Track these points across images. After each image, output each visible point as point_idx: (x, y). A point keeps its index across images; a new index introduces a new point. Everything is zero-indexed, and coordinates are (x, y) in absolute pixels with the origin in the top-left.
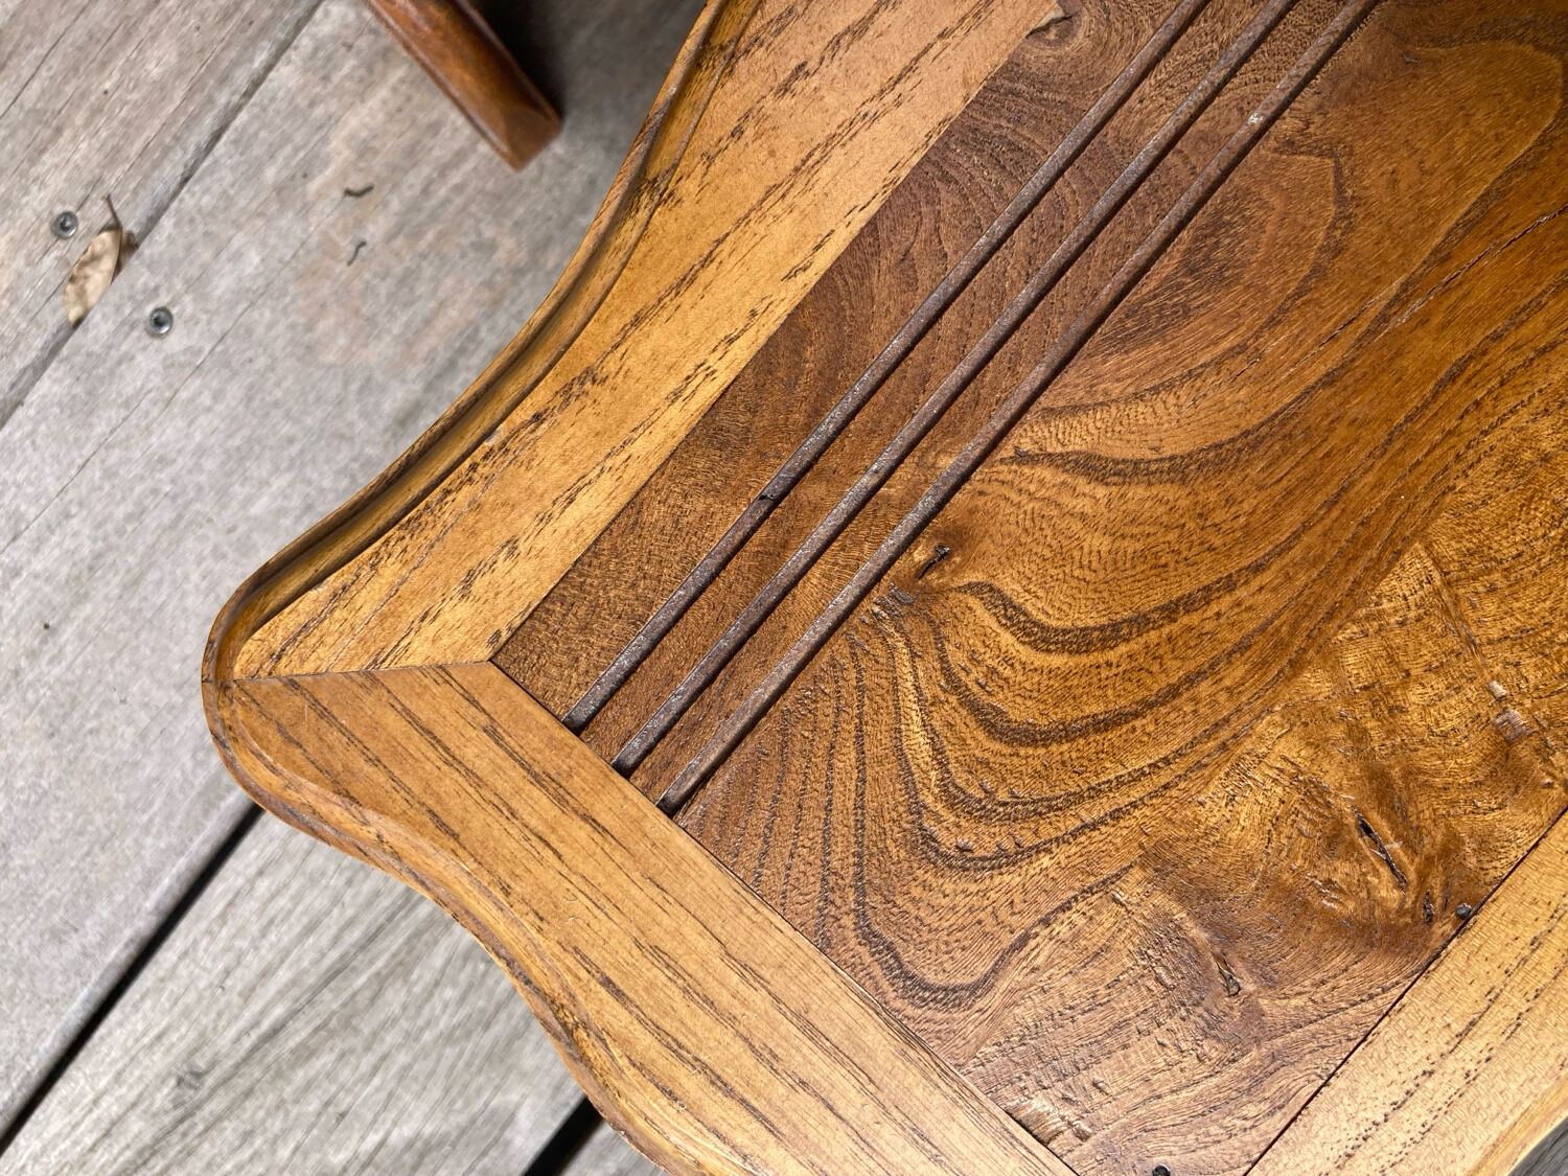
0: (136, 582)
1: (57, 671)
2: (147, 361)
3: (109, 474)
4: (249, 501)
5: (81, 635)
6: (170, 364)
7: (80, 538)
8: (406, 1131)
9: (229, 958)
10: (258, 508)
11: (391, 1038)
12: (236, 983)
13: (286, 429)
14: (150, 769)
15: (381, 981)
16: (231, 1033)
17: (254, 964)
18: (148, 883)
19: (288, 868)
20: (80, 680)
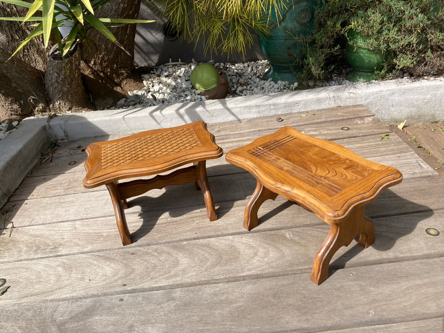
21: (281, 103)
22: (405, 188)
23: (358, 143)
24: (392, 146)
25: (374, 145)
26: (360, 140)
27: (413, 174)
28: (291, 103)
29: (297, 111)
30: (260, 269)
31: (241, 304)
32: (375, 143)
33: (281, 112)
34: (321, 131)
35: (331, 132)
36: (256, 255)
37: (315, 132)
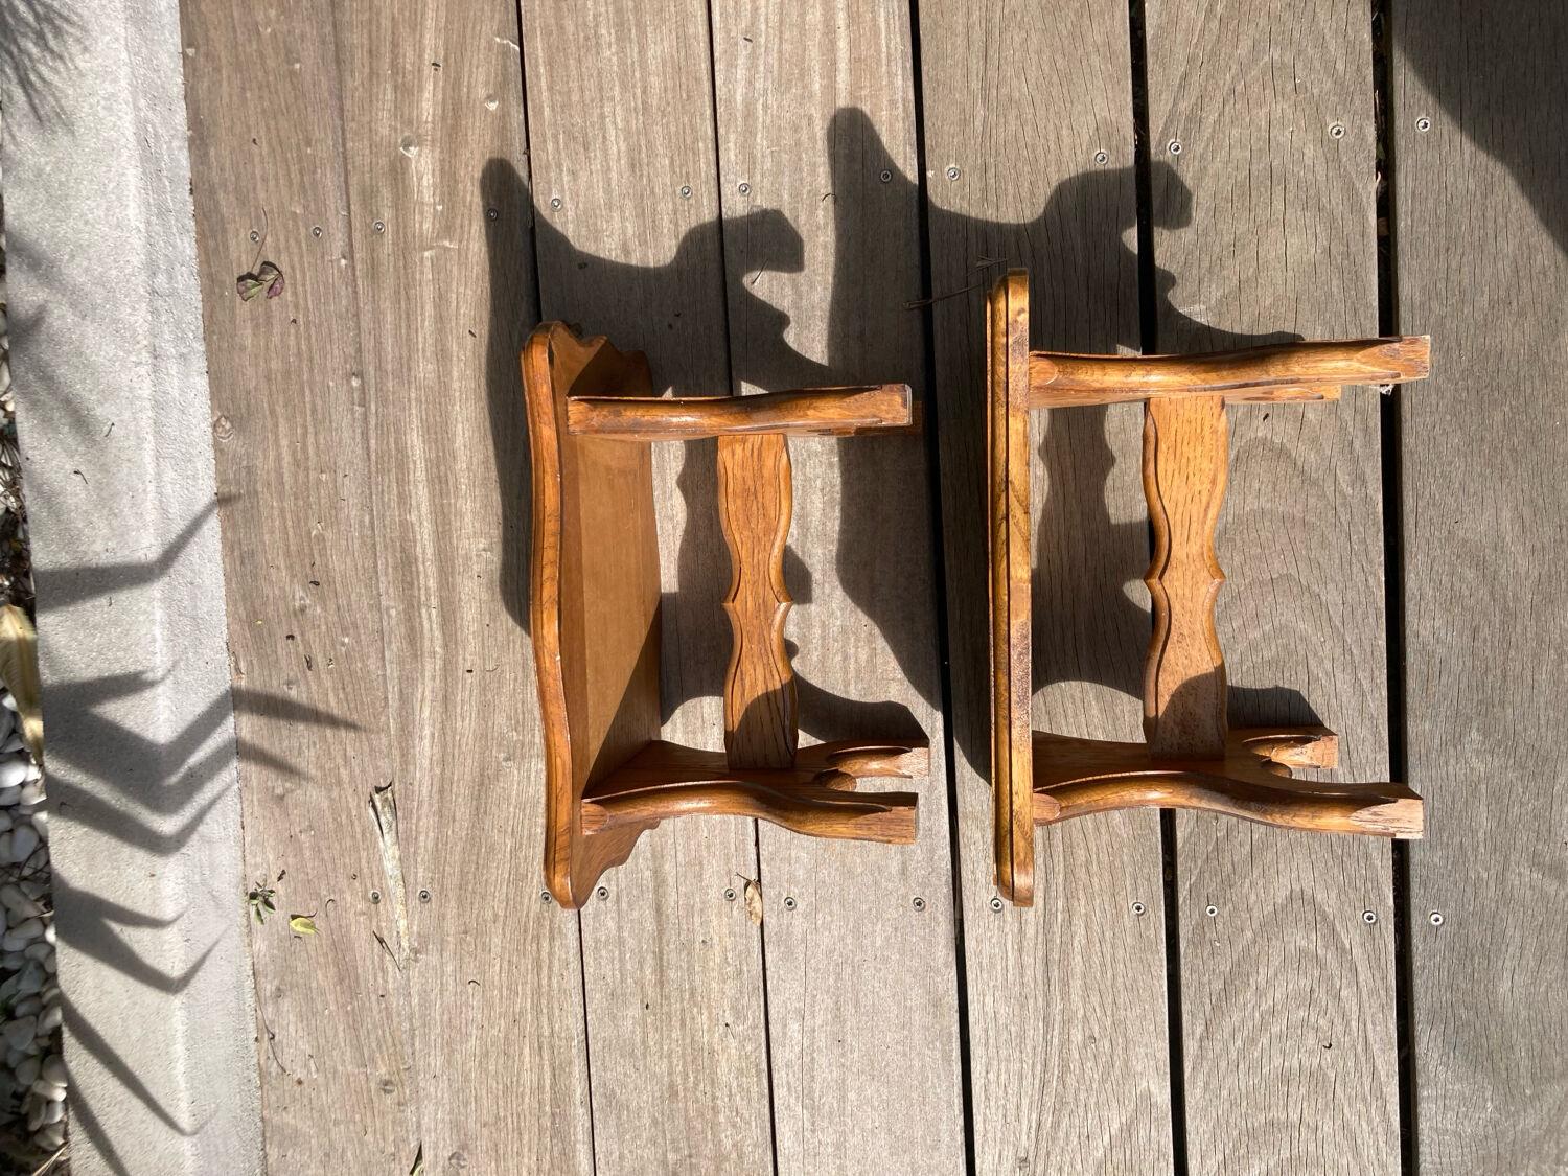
0: (857, 1002)
1: (856, 1054)
2: (799, 923)
3: (817, 971)
4: (873, 943)
5: (854, 1035)
6: (806, 916)
7: (825, 1001)
8: (1116, 1126)
9: (1001, 1110)
10: (879, 943)
11: (1082, 1096)
12: (1011, 1118)
13: (865, 908)
14: (917, 1064)
15: (1062, 1079)
16: (1024, 1137)
17: (1011, 1107)
18: (950, 1105)
19: (996, 1063)
20: (867, 1050)
21: (142, 227)
28: (144, 173)
29: (180, 149)
30: (1357, 445)
31: (1506, 514)
33: (186, 240)
34: (421, 57)
35: (430, 14)
36: (1282, 453)
37: (421, 89)
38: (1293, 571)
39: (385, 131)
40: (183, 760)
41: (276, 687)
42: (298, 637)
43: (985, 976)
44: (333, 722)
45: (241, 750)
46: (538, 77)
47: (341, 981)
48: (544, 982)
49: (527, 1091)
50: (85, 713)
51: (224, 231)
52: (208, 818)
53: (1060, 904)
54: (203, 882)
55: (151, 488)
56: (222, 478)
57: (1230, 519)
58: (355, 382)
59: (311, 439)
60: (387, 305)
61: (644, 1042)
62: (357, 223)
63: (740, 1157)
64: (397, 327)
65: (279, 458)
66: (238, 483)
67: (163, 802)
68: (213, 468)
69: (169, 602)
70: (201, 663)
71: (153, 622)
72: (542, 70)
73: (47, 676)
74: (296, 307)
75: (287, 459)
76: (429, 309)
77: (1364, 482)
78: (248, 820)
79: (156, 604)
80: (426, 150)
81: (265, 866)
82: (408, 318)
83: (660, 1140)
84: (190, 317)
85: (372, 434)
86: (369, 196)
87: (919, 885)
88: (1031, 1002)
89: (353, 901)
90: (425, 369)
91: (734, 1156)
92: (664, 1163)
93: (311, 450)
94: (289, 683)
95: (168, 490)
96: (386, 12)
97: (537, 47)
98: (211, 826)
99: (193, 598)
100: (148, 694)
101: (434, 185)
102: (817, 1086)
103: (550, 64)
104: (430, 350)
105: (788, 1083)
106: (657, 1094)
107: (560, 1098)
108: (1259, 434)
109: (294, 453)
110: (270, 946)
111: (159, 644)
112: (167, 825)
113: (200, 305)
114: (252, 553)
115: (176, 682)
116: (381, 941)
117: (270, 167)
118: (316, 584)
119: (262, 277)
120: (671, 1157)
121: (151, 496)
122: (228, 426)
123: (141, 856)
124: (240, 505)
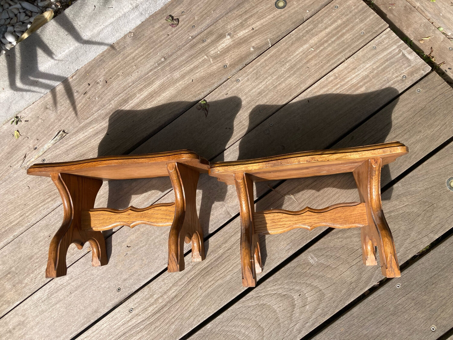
0: (84, 290)
1: (70, 299)
3: (85, 274)
4: (102, 284)
5: (75, 295)
7: (79, 282)
10: (103, 286)
13: (109, 276)
14: (77, 318)
18: (71, 334)
20: (72, 302)
22: (402, 114)
23: (313, 35)
24: (357, 24)
25: (334, 32)
26: (311, 26)
27: (402, 80)
30: (308, 324)
32: (334, 25)
34: (253, 24)
35: (264, 20)
36: (293, 306)
37: (245, 29)
38: (265, 330)
39: (229, 27)
40: (39, 78)
41: (74, 89)
42: (90, 86)
43: (111, 320)
44: (75, 108)
45: (53, 90)
46: (266, 55)
47: (8, 153)
48: (40, 205)
49: (9, 220)
50: (35, 46)
51: (180, 4)
52: (29, 93)
53: (142, 327)
54: (11, 103)
55: (102, 27)
56: (118, 43)
57: (268, 304)
58: (163, 59)
59: (142, 57)
60: (187, 55)
61: (40, 241)
62: (202, 35)
63: (24, 287)
64: (183, 61)
65: (132, 53)
66: (120, 47)
67: (24, 79)
68: (119, 38)
69: (77, 49)
70: (67, 67)
71: (69, 48)
72: (268, 55)
73: (38, 31)
74: (172, 33)
75: (133, 55)
76: (192, 66)
77: (300, 333)
78: (36, 103)
79: (74, 46)
80: (231, 40)
81: (25, 115)
82: (187, 62)
83: (16, 263)
84: (153, 9)
85: (152, 72)
86: (210, 33)
87: (124, 286)
88: (111, 337)
89: (31, 143)
90: (177, 75)
91: (24, 285)
92: (11, 268)
93: (139, 59)
94: (77, 91)
95: (105, 31)
96: (258, 9)
97: (273, 51)
98: (27, 95)
99: (83, 54)
100: (49, 58)
101: (223, 48)
102: (55, 295)
103: (271, 57)
104: (182, 73)
105: (51, 287)
106: (28, 254)
107: (11, 230)
108: (294, 297)
109: (136, 56)
110: (6, 130)
111: (64, 53)
112: (19, 84)
113: (158, 10)
114: (104, 62)
115: (57, 64)
116: (25, 157)
117: (202, 5)
118: (106, 82)
119: (174, 20)
120: (13, 269)
121: (101, 28)
122: (132, 35)
123: (7, 83)
124: (114, 51)
